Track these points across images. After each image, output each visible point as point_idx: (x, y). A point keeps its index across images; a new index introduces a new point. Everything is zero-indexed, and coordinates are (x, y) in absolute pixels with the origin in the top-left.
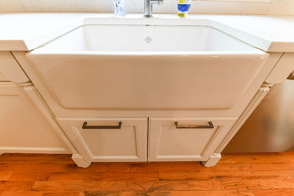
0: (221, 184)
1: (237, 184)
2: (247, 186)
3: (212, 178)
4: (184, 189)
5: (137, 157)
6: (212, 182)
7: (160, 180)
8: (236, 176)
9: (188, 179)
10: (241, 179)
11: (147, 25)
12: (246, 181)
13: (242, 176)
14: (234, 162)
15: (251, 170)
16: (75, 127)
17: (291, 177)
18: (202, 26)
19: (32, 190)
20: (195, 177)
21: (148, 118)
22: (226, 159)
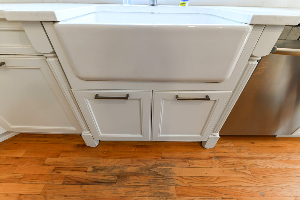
0: (219, 163)
1: (234, 163)
2: (245, 165)
3: (211, 157)
4: (184, 166)
5: (141, 135)
6: (211, 161)
7: (162, 158)
8: (234, 156)
9: (188, 158)
10: (239, 159)
11: (152, 13)
12: (243, 160)
13: (239, 157)
14: (233, 145)
15: (249, 152)
16: (87, 100)
17: (287, 159)
18: (201, 14)
19: (44, 165)
20: (195, 157)
21: (152, 90)
22: (224, 143)
